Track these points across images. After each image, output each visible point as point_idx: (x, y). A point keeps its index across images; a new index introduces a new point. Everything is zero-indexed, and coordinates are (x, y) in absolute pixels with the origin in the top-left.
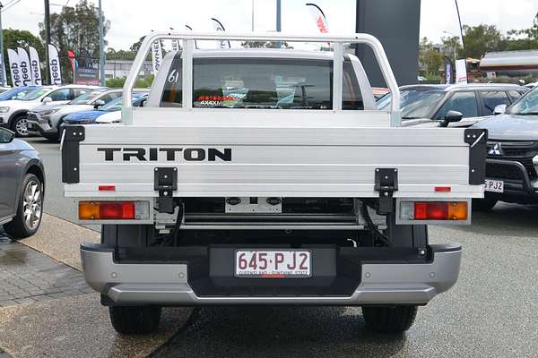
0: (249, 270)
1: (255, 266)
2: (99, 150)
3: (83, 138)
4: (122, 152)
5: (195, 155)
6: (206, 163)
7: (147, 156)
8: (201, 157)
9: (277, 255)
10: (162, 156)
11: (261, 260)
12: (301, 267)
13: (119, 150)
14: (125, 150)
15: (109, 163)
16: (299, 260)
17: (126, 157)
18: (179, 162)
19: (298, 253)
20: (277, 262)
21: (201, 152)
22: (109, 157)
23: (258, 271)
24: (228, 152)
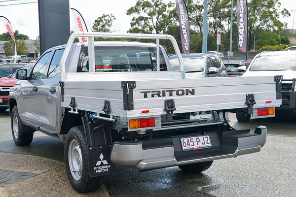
0: (188, 147)
1: (189, 145)
2: (141, 92)
3: (134, 87)
4: (151, 93)
5: (180, 93)
6: (185, 96)
7: (161, 95)
8: (183, 94)
9: (197, 138)
10: (167, 94)
11: (191, 142)
12: (207, 143)
13: (150, 92)
14: (152, 92)
15: (146, 99)
16: (206, 140)
17: (153, 96)
18: (174, 97)
19: (204, 137)
20: (197, 142)
21: (183, 91)
22: (146, 96)
23: (191, 147)
24: (193, 90)
